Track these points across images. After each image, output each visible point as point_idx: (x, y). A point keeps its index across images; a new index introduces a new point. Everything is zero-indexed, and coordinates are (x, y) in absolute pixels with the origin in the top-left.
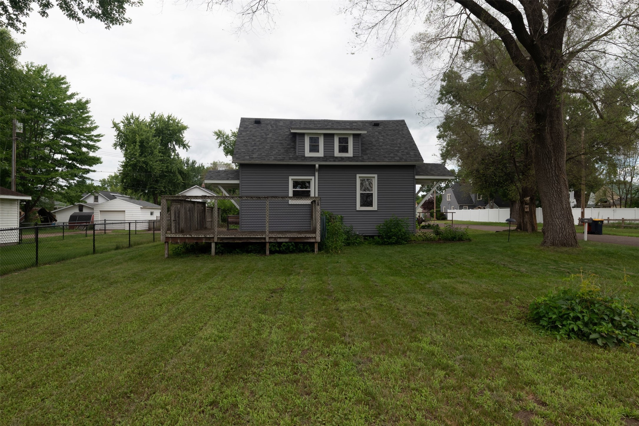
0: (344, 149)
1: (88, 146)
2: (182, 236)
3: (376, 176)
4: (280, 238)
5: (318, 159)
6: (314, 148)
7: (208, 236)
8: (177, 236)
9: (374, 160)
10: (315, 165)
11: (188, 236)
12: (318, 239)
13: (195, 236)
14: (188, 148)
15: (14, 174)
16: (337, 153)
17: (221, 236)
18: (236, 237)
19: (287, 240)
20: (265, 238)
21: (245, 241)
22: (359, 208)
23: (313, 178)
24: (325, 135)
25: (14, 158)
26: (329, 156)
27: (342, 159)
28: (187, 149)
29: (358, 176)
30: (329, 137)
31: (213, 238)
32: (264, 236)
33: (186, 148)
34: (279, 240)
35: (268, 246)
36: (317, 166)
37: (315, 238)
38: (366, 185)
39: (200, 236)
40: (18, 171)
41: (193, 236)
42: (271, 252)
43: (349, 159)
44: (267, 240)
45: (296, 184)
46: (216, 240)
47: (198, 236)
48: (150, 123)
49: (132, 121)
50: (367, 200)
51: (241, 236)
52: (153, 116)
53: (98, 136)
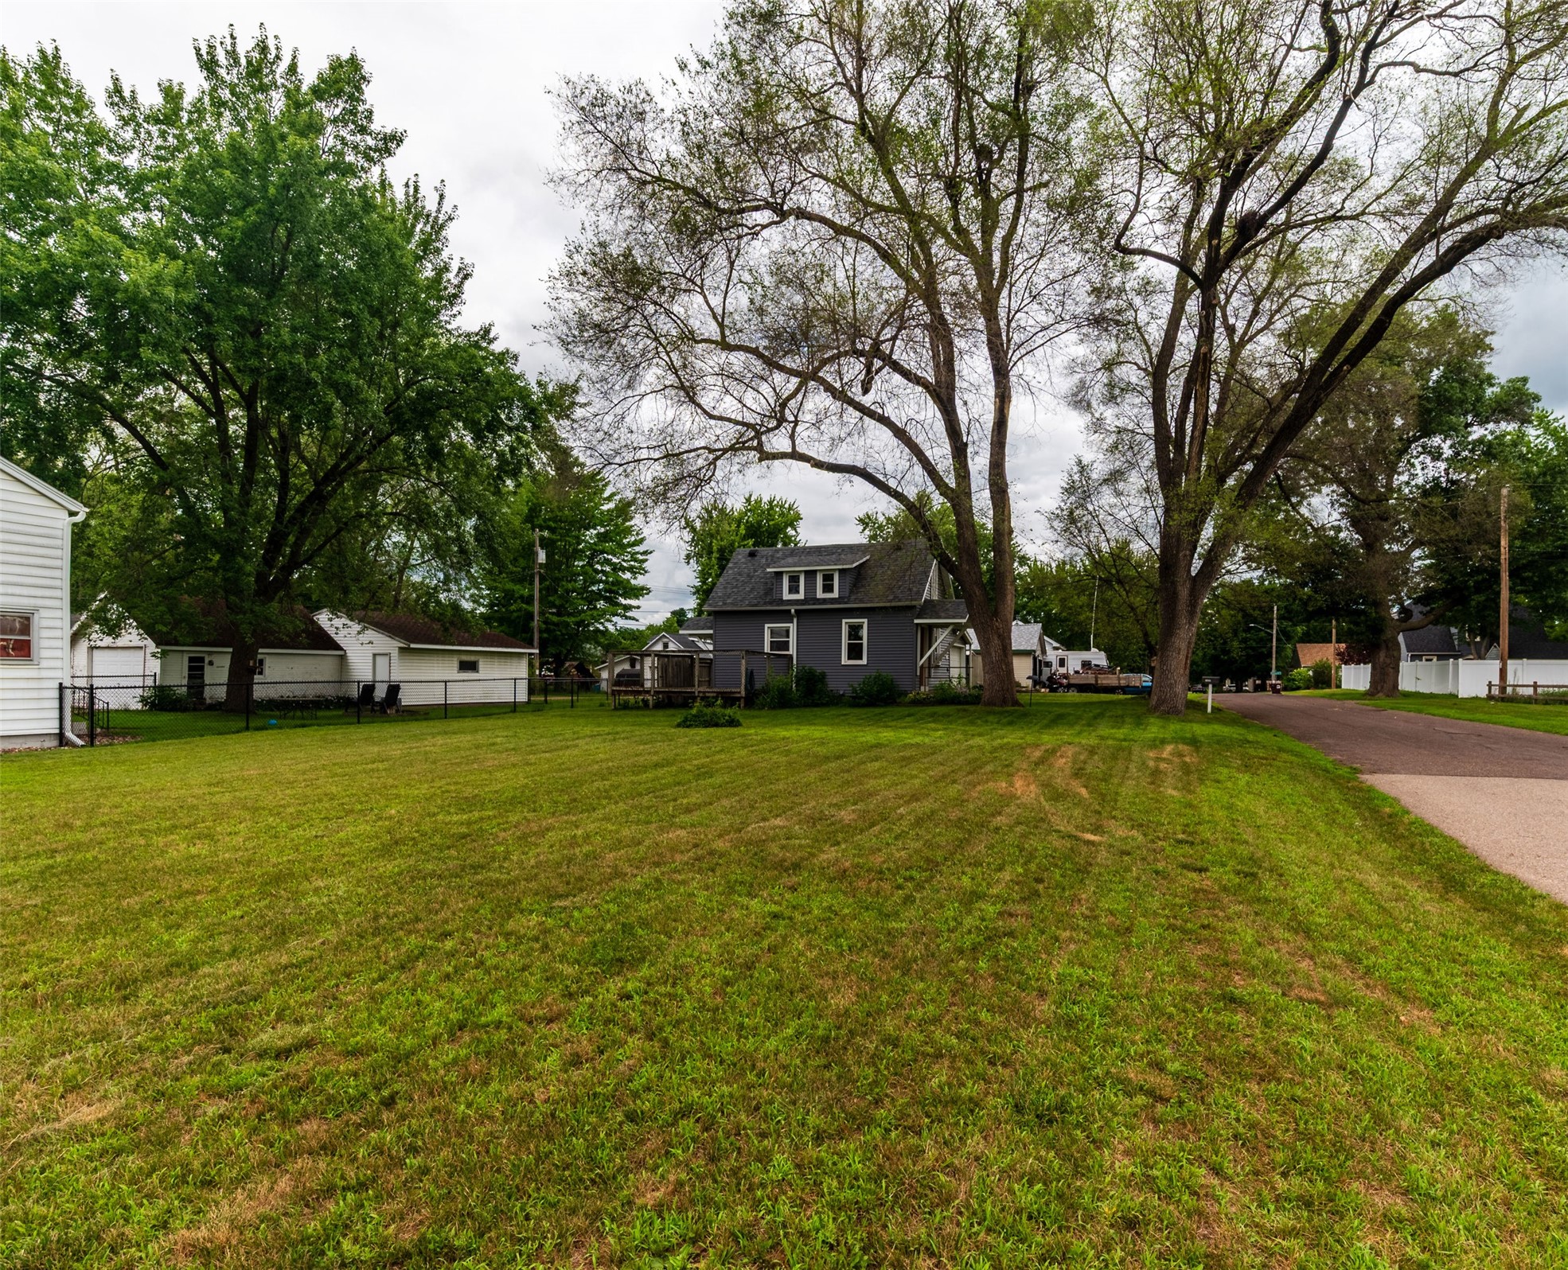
0: (828, 588)
1: (631, 569)
3: (866, 621)
5: (797, 602)
6: (794, 589)
9: (862, 601)
10: (792, 610)
12: (743, 693)
15: (536, 618)
16: (820, 594)
19: (715, 695)
20: (694, 692)
22: (845, 661)
23: (791, 626)
24: (806, 572)
25: (537, 595)
26: (810, 598)
27: (824, 601)
29: (844, 621)
30: (811, 575)
34: (707, 695)
36: (795, 611)
38: (854, 631)
40: (542, 613)
43: (832, 601)
44: (697, 694)
45: (773, 632)
48: (743, 514)
49: (715, 514)
50: (855, 651)
52: (748, 500)
53: (645, 553)
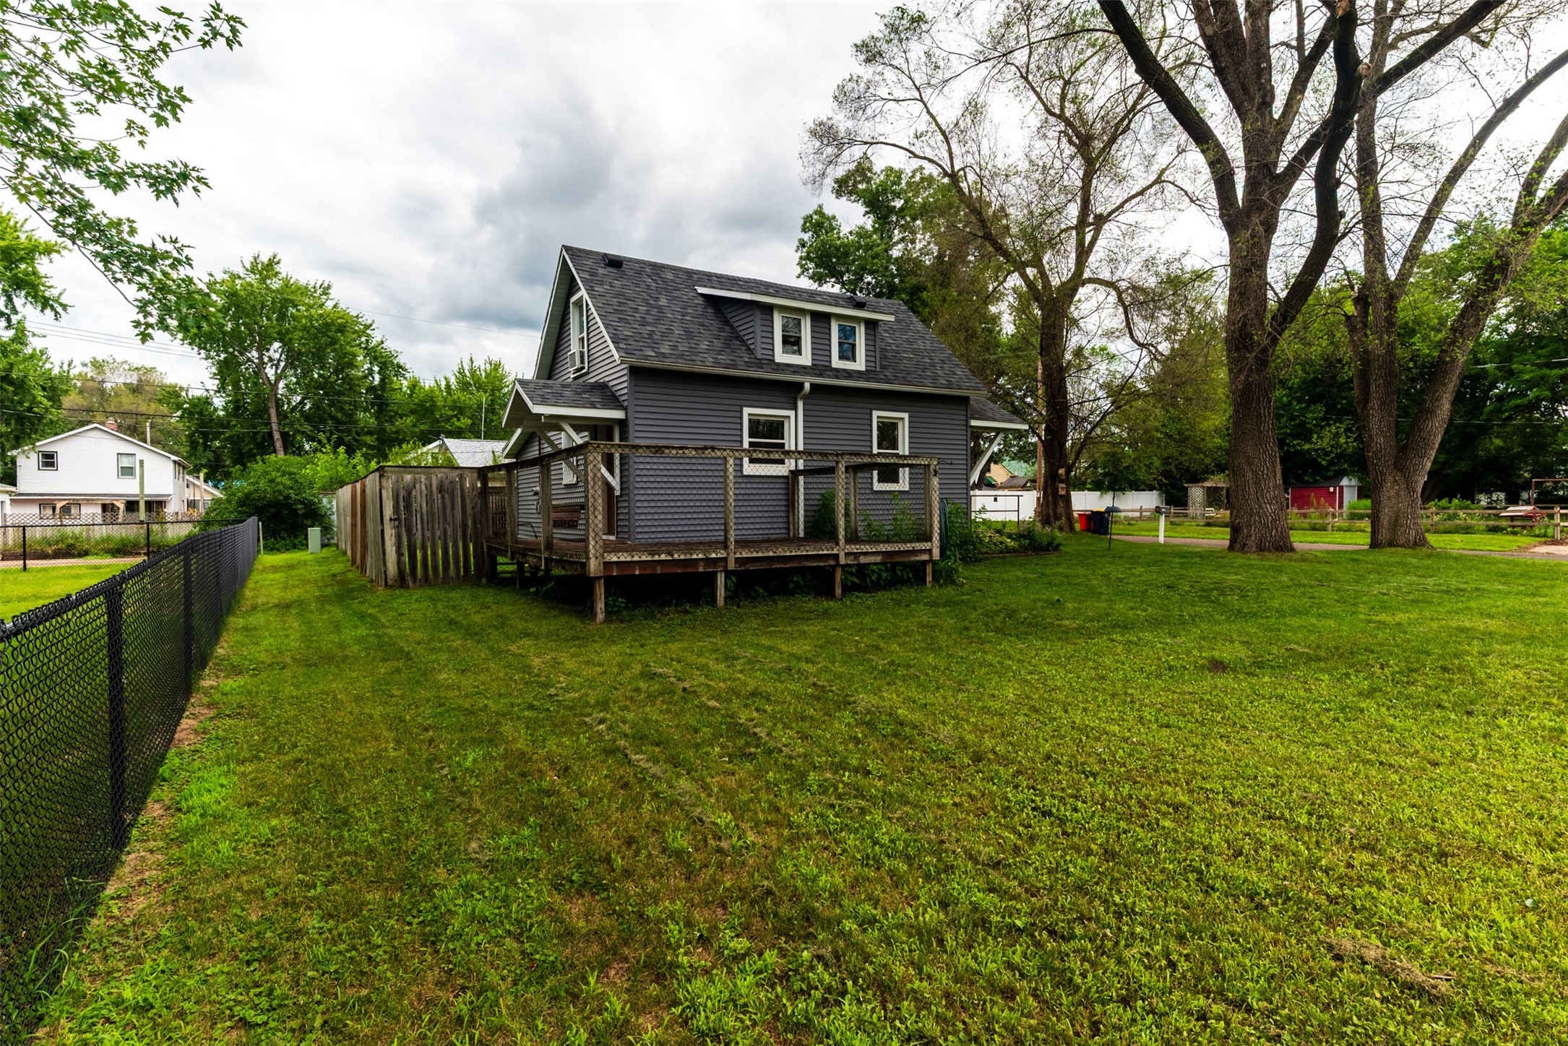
0: (848, 352)
2: (649, 558)
3: (906, 416)
4: (866, 554)
5: (805, 369)
6: (792, 342)
7: (714, 555)
8: (636, 558)
10: (801, 385)
11: (663, 557)
12: (935, 554)
13: (682, 557)
14: (59, 309)
16: (836, 360)
17: (744, 555)
18: (778, 554)
19: (879, 559)
20: (836, 557)
21: (795, 565)
22: (876, 485)
23: (791, 413)
24: (813, 313)
26: (820, 367)
27: (845, 374)
28: (56, 313)
29: (876, 414)
30: (820, 321)
31: (725, 559)
32: (835, 552)
33: (52, 308)
34: (863, 560)
35: (839, 575)
36: (807, 386)
37: (930, 551)
39: (695, 556)
41: (676, 556)
42: (847, 589)
43: (857, 374)
44: (842, 561)
46: (732, 565)
47: (688, 557)
51: (788, 554)
